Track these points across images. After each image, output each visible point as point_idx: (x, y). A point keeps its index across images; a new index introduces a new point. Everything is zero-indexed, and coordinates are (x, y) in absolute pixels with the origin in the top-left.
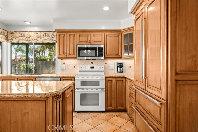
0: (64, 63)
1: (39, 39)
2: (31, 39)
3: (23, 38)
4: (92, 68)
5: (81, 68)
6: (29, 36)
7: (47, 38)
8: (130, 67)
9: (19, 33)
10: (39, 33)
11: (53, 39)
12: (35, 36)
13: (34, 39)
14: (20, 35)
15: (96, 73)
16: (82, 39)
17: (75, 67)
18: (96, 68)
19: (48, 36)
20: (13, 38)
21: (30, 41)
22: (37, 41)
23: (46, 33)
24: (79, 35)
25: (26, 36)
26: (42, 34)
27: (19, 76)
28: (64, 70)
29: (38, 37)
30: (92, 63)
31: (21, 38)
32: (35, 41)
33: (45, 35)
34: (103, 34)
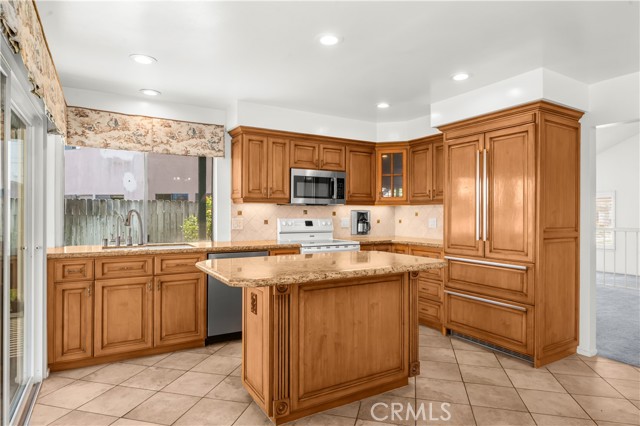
0: (240, 213)
1: (174, 142)
2: (148, 140)
3: (121, 133)
4: (309, 224)
5: (287, 224)
6: (142, 132)
7: (199, 141)
8: (378, 222)
9: (108, 118)
10: (174, 125)
11: (214, 145)
12: (161, 133)
13: (159, 141)
14: (112, 124)
15: (318, 237)
16: (304, 155)
17: (266, 222)
18: (318, 224)
19: (202, 136)
20: (87, 131)
21: (146, 145)
22: (168, 147)
23: (194, 126)
24: (296, 145)
25: (133, 128)
26: (185, 129)
27: (109, 250)
28: (239, 231)
29: (173, 138)
30: (306, 212)
31: (115, 134)
32: (163, 147)
33: (191, 133)
34: (343, 148)
